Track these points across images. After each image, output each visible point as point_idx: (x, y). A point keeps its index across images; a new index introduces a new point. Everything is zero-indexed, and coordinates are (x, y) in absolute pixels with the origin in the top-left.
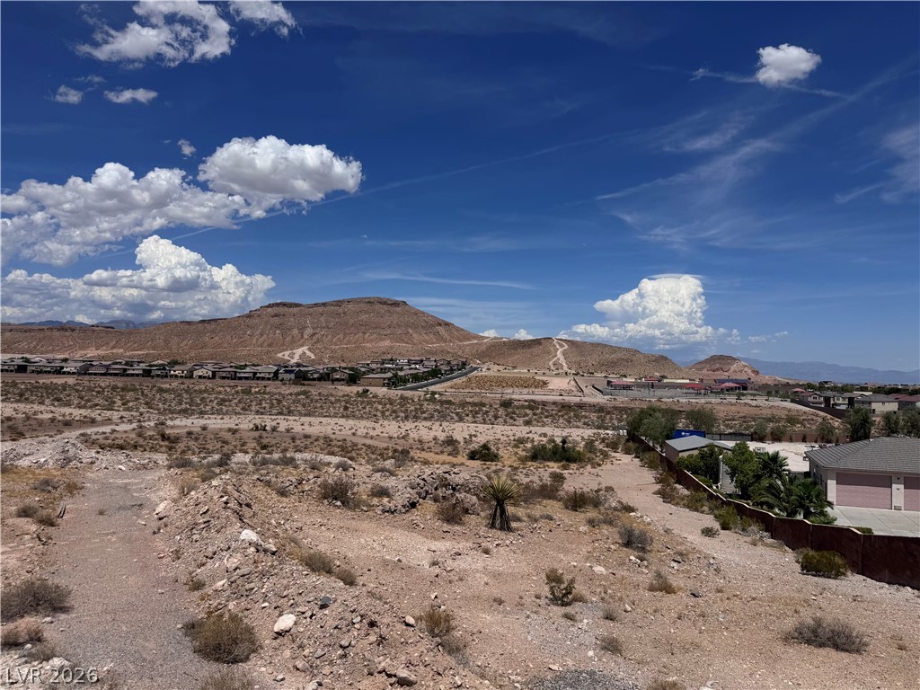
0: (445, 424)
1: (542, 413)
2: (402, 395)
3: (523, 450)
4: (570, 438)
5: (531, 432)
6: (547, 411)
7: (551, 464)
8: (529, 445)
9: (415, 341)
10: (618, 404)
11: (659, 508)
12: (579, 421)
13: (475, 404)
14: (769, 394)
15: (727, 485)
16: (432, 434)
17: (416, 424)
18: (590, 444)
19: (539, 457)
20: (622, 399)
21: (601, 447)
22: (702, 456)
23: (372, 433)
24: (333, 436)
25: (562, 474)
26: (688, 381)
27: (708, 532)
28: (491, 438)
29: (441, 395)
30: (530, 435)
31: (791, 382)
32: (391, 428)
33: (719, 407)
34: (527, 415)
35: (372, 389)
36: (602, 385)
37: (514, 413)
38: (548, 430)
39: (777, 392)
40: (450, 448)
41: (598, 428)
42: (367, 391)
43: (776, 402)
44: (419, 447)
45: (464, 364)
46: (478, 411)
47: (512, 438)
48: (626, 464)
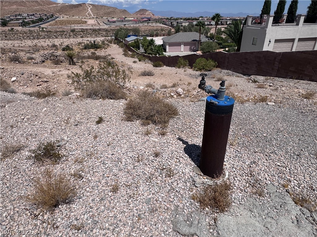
0: (50, 40)
1: (86, 33)
2: (29, 29)
3: (81, 46)
4: (97, 41)
5: (83, 40)
6: (88, 32)
7: (91, 50)
8: (83, 44)
9: (28, 6)
10: (112, 28)
11: (124, 58)
12: (100, 35)
13: (61, 32)
14: (156, 22)
15: (142, 50)
16: (46, 44)
17: (39, 40)
18: (103, 42)
19: (87, 48)
20: (113, 26)
21: (107, 43)
22: (135, 42)
23: (21, 45)
24: (4, 48)
25: (95, 52)
26: (133, 19)
27: (135, 62)
28: (69, 43)
29: (46, 29)
30: (83, 41)
31: (163, 18)
32: (29, 43)
33: (142, 27)
34: (81, 34)
35: (15, 28)
36: (106, 22)
37: (76, 34)
38: (89, 39)
39: (159, 21)
40: (55, 48)
41: (106, 37)
42: (13, 29)
43: (158, 24)
44: (43, 48)
45: (52, 15)
46: (62, 34)
47: (77, 43)
48: (114, 47)
